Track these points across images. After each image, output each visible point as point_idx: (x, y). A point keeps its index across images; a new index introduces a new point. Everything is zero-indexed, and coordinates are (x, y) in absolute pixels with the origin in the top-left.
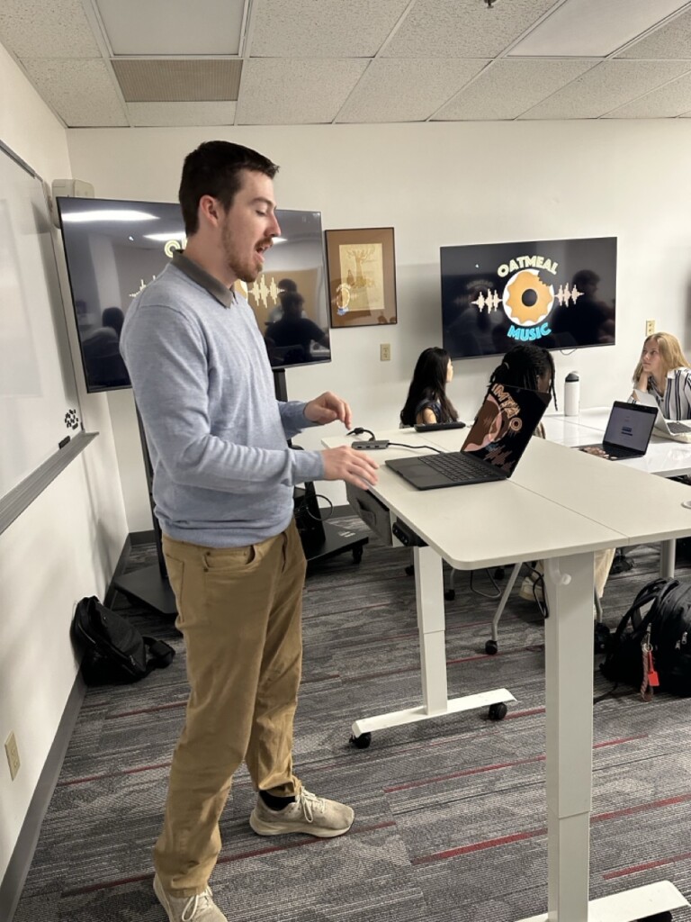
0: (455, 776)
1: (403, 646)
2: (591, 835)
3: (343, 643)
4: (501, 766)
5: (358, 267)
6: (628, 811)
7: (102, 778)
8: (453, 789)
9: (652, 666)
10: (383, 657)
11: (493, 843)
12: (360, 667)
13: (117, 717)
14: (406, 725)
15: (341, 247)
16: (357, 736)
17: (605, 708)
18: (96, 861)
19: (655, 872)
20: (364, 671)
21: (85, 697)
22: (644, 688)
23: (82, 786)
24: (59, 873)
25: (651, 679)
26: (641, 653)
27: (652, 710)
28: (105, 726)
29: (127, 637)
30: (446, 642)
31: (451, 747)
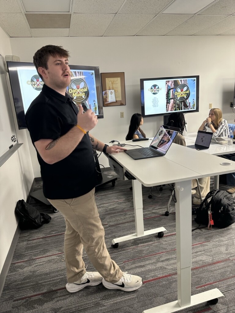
0: (147, 257)
1: (129, 214)
2: (192, 274)
3: (109, 213)
4: (162, 253)
5: (112, 86)
6: (204, 266)
7: (26, 261)
8: (146, 261)
9: (211, 218)
10: (122, 217)
11: (160, 278)
12: (115, 221)
13: (31, 240)
14: (130, 240)
15: (106, 79)
16: (114, 244)
17: (196, 232)
18: (25, 289)
19: (213, 286)
20: (116, 223)
21: (20, 234)
22: (209, 226)
23: (20, 264)
24: (12, 294)
25: (211, 222)
26: (208, 214)
27: (211, 233)
28: (27, 244)
29: (35, 213)
30: (143, 212)
31: (145, 247)
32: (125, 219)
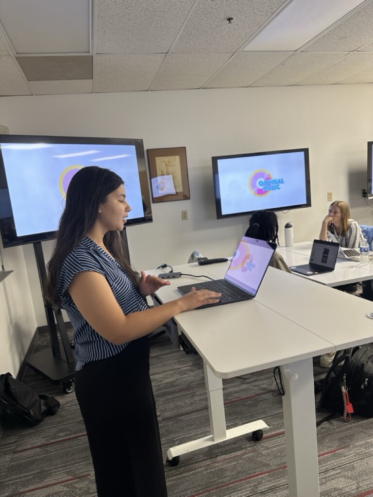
4: (261, 474)
5: (167, 169)
9: (348, 400)
12: (174, 409)
15: (157, 158)
16: (170, 459)
22: (345, 414)
25: (349, 408)
27: (350, 428)
28: (12, 459)
29: (30, 398)
31: (229, 463)
32: (191, 404)
